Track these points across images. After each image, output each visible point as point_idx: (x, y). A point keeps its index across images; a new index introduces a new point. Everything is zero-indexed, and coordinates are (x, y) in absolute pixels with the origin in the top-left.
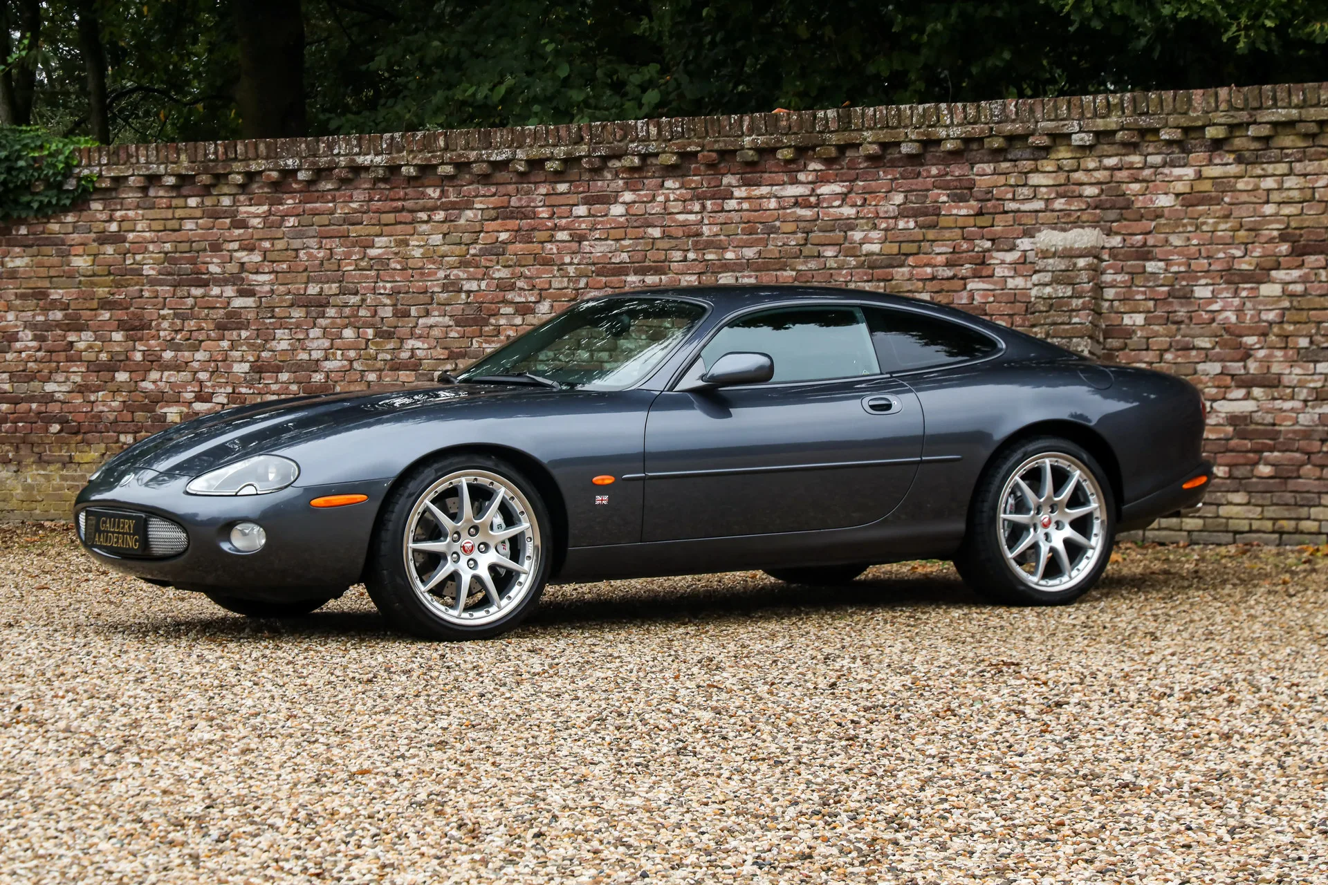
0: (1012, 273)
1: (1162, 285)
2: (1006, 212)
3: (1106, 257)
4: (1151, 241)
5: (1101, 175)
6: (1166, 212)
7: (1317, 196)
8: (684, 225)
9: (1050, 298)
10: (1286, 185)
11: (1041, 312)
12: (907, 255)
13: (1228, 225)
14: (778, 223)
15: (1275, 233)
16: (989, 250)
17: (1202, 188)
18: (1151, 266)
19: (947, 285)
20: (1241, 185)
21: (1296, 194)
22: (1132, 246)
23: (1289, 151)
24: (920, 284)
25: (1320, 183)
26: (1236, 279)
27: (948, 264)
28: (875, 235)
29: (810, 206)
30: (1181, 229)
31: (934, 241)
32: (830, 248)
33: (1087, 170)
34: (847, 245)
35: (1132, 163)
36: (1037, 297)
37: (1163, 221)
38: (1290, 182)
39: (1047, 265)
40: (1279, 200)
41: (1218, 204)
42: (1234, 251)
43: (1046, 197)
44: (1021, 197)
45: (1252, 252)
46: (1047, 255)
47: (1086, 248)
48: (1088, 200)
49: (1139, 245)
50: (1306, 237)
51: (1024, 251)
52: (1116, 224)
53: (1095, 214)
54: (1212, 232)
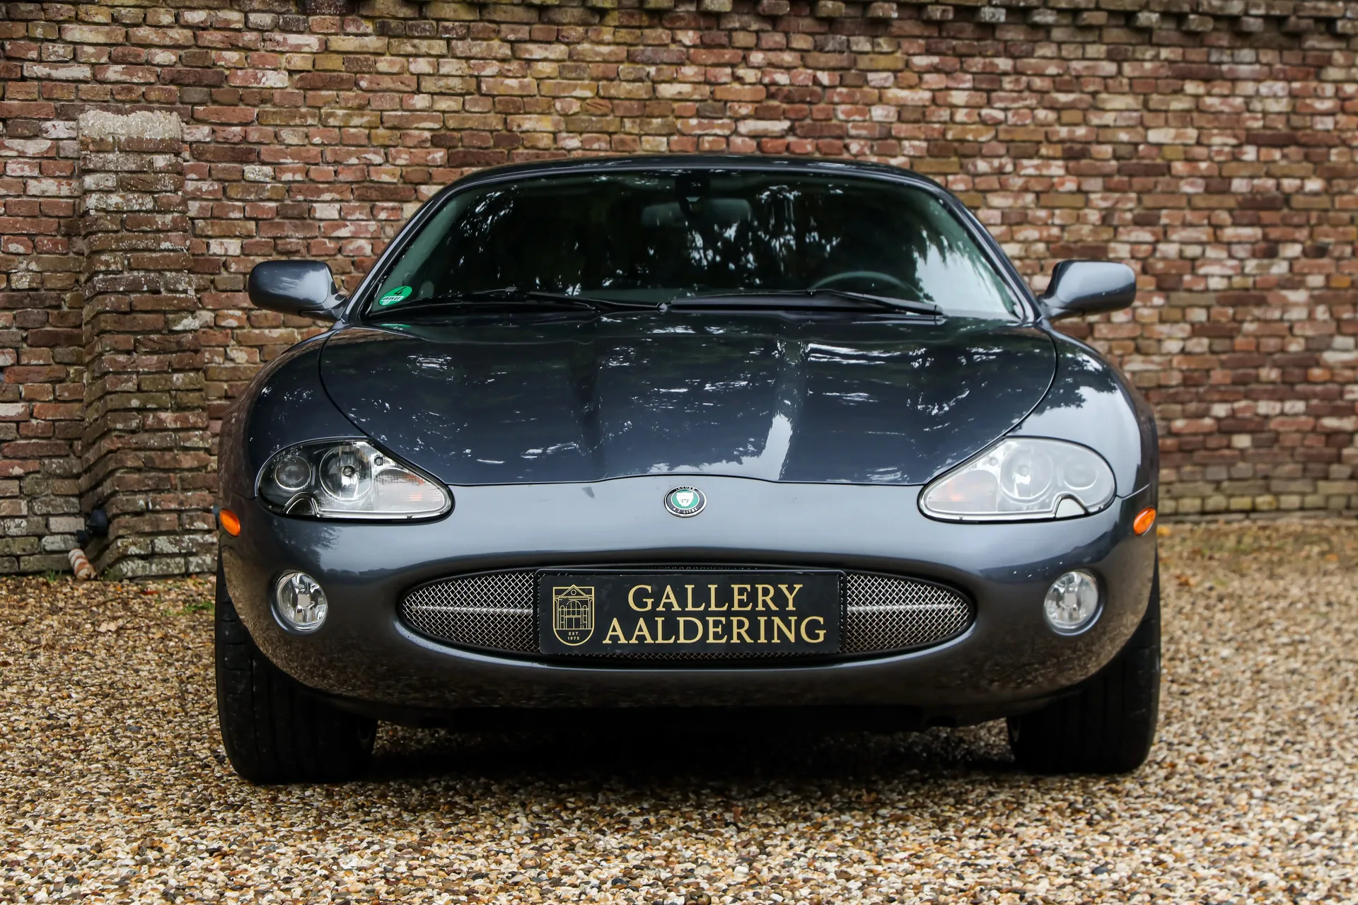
0: (36, 173)
1: (269, 200)
2: (23, 79)
3: (187, 154)
4: (254, 136)
5: (178, 35)
6: (277, 95)
7: (484, 87)
9: (119, 211)
10: (443, 71)
11: (108, 231)
13: (365, 119)
15: (427, 135)
17: (329, 66)
18: (253, 172)
20: (383, 65)
21: (456, 83)
22: (226, 141)
23: (449, 24)
25: (488, 71)
26: (374, 194)
30: (298, 121)
33: (157, 26)
35: (228, 21)
36: (98, 210)
37: (268, 107)
38: (449, 66)
39: (106, 162)
40: (434, 89)
41: (350, 90)
42: (370, 156)
43: (93, 60)
44: (53, 58)
45: (395, 159)
46: (103, 147)
47: (162, 141)
48: (159, 70)
49: (236, 140)
50: (466, 142)
51: (58, 139)
52: (201, 108)
53: (170, 91)
54: (340, 128)
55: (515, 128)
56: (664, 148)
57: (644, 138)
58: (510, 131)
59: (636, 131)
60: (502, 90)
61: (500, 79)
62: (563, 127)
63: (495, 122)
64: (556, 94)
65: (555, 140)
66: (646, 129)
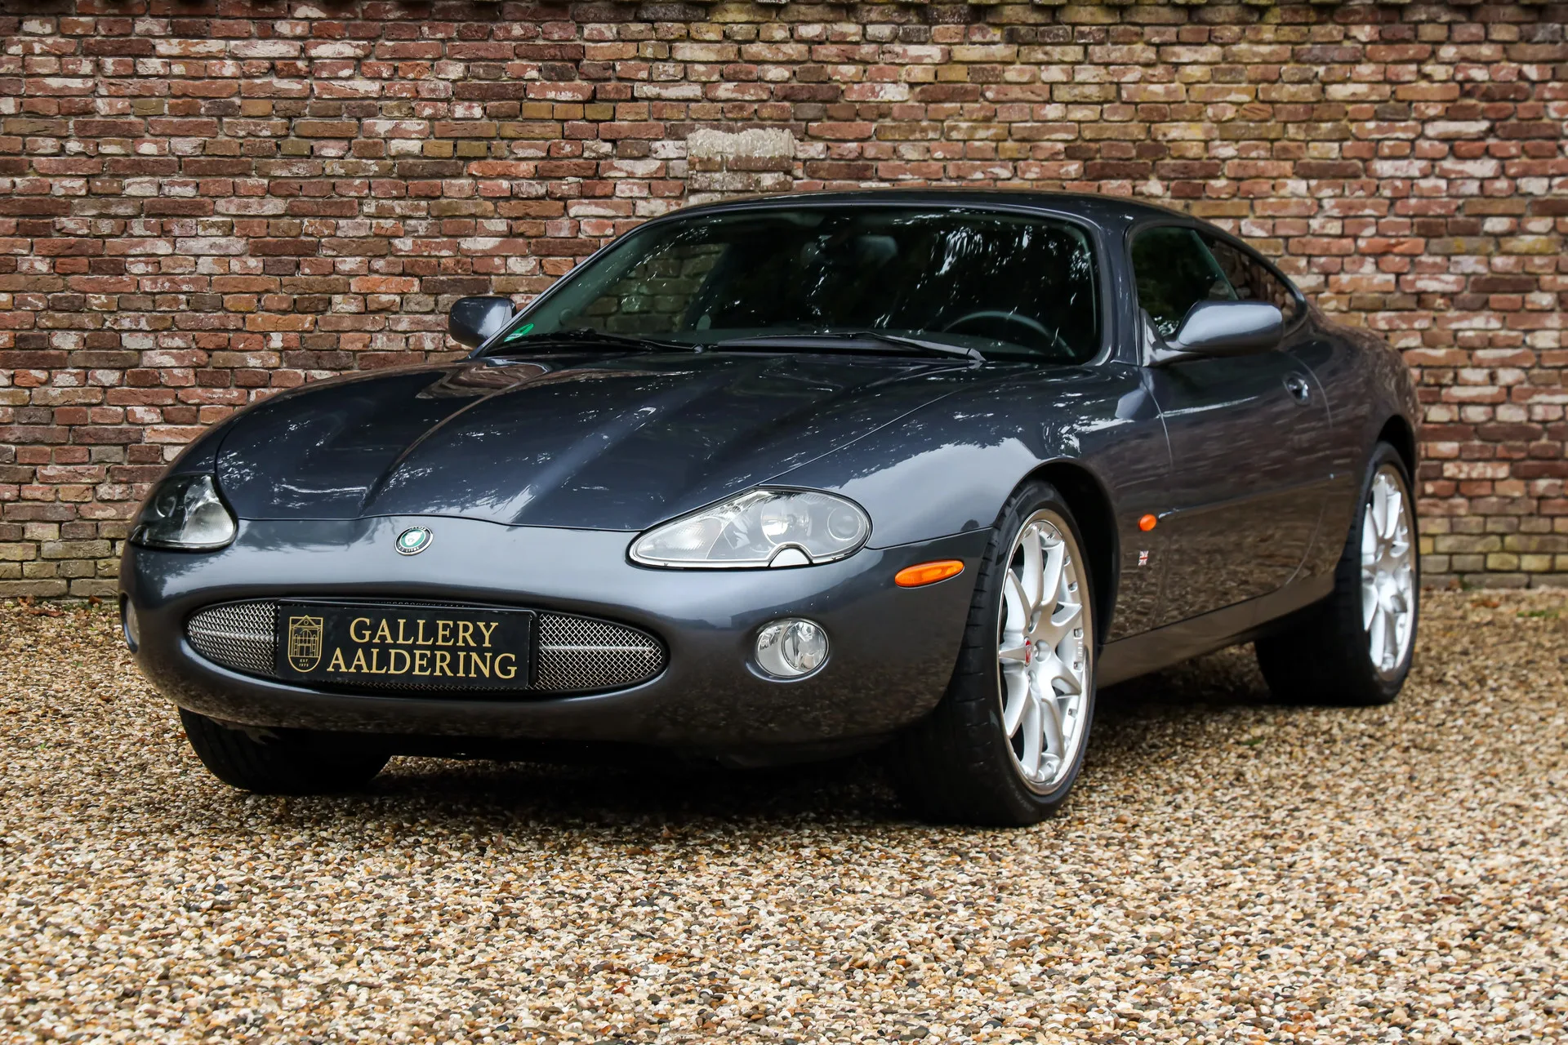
0: (645, 193)
2: (634, 99)
3: (799, 173)
4: (871, 151)
5: (793, 50)
6: (896, 108)
7: (1124, 95)
8: (59, 95)
10: (1078, 78)
12: (468, 159)
13: (991, 132)
14: (237, 101)
15: (1060, 146)
16: (606, 156)
17: (952, 76)
19: (535, 208)
20: (1011, 74)
21: (1093, 92)
22: (841, 158)
23: (1086, 29)
24: (490, 205)
25: (1129, 77)
27: (539, 176)
28: (412, 125)
29: (298, 76)
30: (918, 136)
31: (513, 139)
32: (332, 143)
33: (771, 42)
34: (362, 139)
35: (844, 35)
37: (888, 122)
38: (1085, 73)
39: (712, 181)
40: (1067, 98)
41: (976, 101)
42: (997, 170)
43: (704, 79)
44: (663, 78)
45: (1024, 172)
46: (710, 167)
47: (771, 159)
48: (772, 86)
49: (852, 156)
50: (1104, 153)
51: (668, 159)
52: (815, 124)
53: (783, 108)
54: (965, 141)
55: (1160, 138)
56: (1335, 154)
57: (1311, 145)
58: (1155, 140)
59: (1301, 136)
60: (1145, 97)
61: (1143, 85)
62: (1216, 134)
63: (1137, 130)
64: (1208, 99)
65: (1207, 149)
66: (1314, 134)
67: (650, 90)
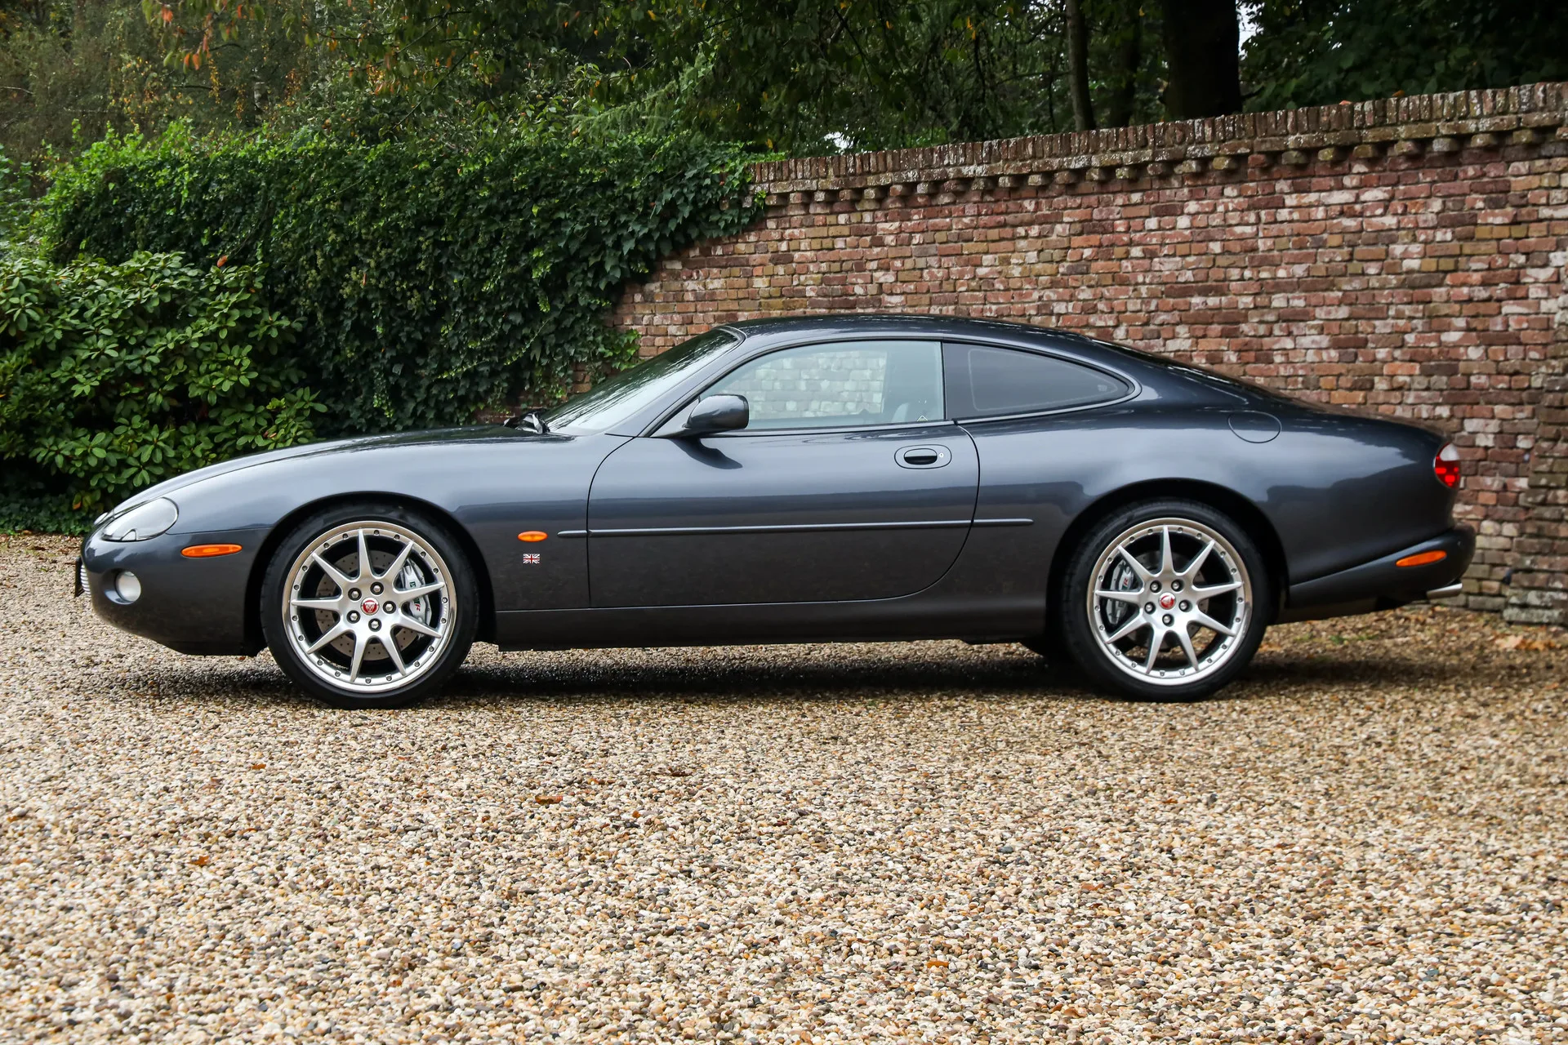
0: (1545, 295)
2: (1540, 220)
8: (1241, 238)
12: (1446, 272)
14: (1325, 236)
16: (1523, 267)
19: (1483, 309)
24: (1457, 307)
27: (1485, 284)
28: (1416, 248)
29: (1354, 215)
31: (1470, 256)
32: (1373, 264)
34: (1389, 261)
36: (1561, 324)
67: (1545, 212)
